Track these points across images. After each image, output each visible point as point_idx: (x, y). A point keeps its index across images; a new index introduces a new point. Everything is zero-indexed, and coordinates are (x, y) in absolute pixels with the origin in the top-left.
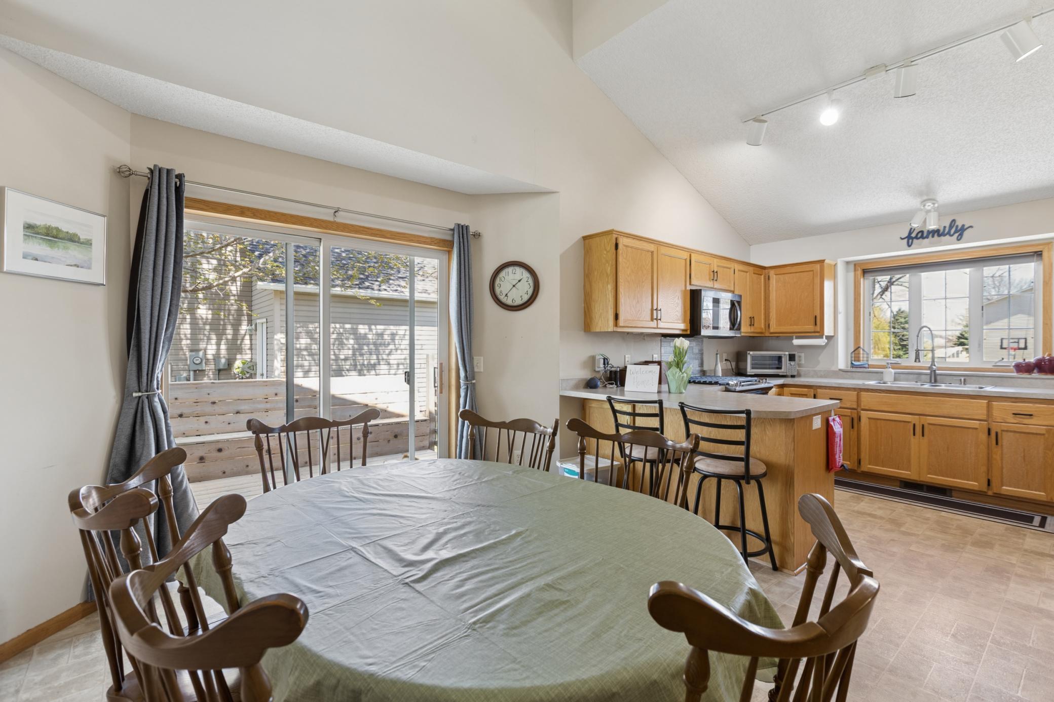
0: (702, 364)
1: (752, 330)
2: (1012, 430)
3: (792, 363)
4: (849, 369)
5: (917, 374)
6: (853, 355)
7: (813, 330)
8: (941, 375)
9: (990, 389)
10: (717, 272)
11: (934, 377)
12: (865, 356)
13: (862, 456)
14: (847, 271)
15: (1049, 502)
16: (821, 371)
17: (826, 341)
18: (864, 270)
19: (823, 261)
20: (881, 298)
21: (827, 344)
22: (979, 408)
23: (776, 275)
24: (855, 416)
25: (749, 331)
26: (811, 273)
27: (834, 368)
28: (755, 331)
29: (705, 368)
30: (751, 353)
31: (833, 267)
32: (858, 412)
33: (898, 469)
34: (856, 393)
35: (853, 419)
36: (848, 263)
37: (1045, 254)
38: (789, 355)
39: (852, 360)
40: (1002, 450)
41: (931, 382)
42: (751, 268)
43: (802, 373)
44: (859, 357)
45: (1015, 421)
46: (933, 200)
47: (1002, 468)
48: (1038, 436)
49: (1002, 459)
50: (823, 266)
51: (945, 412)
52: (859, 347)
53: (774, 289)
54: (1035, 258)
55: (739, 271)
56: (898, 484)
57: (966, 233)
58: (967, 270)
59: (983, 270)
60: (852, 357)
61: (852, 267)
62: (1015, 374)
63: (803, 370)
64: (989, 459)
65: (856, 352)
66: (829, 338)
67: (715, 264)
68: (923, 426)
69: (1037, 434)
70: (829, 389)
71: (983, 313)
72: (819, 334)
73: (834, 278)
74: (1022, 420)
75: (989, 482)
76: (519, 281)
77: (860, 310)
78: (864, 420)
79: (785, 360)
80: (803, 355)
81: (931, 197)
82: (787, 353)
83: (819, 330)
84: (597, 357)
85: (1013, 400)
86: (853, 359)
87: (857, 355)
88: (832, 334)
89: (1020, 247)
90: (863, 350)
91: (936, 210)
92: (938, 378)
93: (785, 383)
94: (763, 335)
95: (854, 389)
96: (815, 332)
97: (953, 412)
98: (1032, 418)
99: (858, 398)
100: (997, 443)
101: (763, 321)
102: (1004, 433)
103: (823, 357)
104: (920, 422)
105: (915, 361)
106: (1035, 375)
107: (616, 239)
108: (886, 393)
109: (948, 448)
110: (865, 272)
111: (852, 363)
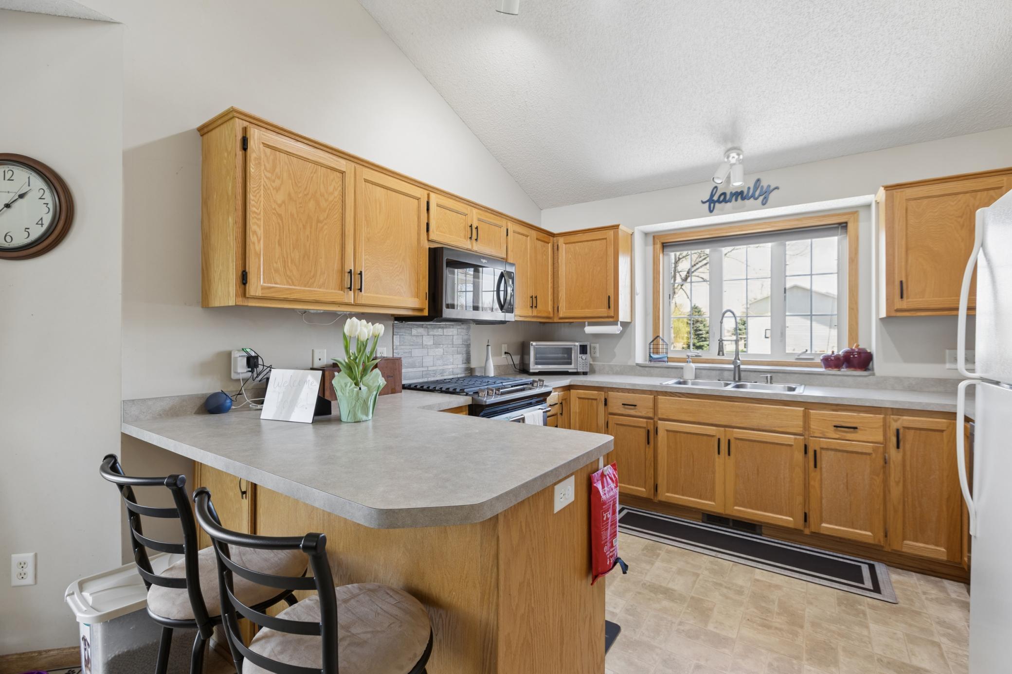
0: (468, 360)
1: (535, 314)
2: (833, 447)
3: (584, 356)
4: (648, 363)
5: (719, 370)
6: (652, 346)
7: (606, 315)
8: (746, 371)
9: (803, 391)
10: (477, 228)
11: (738, 375)
12: (665, 347)
13: (660, 482)
14: (646, 244)
15: (877, 545)
16: (616, 365)
17: (621, 328)
18: (663, 243)
19: (616, 227)
20: (681, 288)
21: (622, 333)
22: (793, 418)
23: (565, 244)
24: (651, 428)
25: (531, 314)
26: (605, 241)
27: (630, 363)
28: (539, 315)
29: (473, 365)
30: (534, 343)
31: (630, 237)
32: (654, 421)
33: (700, 498)
34: (652, 396)
35: (648, 431)
36: (646, 234)
37: (850, 225)
38: (581, 346)
39: (650, 353)
40: (821, 475)
41: (734, 379)
42: (534, 233)
43: (597, 369)
44: (658, 348)
45: (837, 436)
46: (737, 149)
47: (821, 498)
48: (864, 456)
49: (821, 487)
50: (618, 232)
51: (755, 423)
52: (658, 336)
53: (564, 262)
54: (840, 231)
55: (514, 232)
56: (700, 516)
57: (773, 196)
58: (769, 245)
59: (785, 245)
60: (650, 349)
61: (651, 239)
62: (822, 370)
63: (598, 364)
64: (806, 486)
65: (655, 342)
66: (625, 325)
67: (474, 217)
68: (729, 441)
69: (862, 453)
70: (622, 392)
71: (785, 297)
72: (613, 319)
73: (631, 251)
74: (845, 434)
75: (806, 518)
76: (21, 196)
77: (659, 292)
78: (661, 433)
79: (576, 354)
80: (597, 346)
81: (735, 145)
82: (577, 344)
83: (612, 314)
84: (236, 354)
85: (835, 407)
86: (652, 350)
87: (655, 346)
88: (629, 320)
89: (824, 216)
90: (663, 340)
91: (741, 162)
92: (743, 374)
93: (572, 384)
94: (550, 321)
95: (650, 392)
96: (608, 317)
97: (764, 423)
98: (856, 432)
99: (655, 401)
100: (815, 466)
101: (550, 303)
102: (824, 452)
103: (619, 348)
104: (725, 436)
105: (719, 354)
106: (844, 371)
107: (245, 130)
108: (687, 397)
109: (758, 470)
110: (665, 246)
111: (650, 356)
